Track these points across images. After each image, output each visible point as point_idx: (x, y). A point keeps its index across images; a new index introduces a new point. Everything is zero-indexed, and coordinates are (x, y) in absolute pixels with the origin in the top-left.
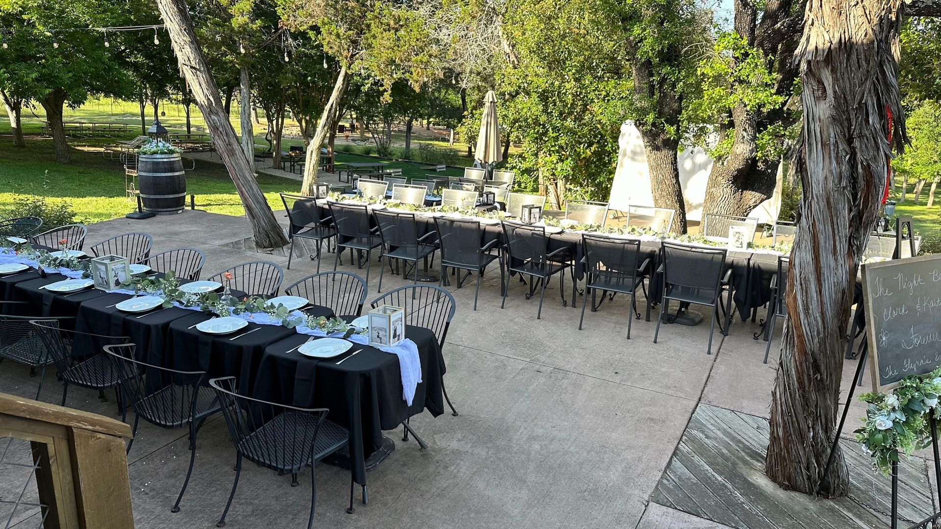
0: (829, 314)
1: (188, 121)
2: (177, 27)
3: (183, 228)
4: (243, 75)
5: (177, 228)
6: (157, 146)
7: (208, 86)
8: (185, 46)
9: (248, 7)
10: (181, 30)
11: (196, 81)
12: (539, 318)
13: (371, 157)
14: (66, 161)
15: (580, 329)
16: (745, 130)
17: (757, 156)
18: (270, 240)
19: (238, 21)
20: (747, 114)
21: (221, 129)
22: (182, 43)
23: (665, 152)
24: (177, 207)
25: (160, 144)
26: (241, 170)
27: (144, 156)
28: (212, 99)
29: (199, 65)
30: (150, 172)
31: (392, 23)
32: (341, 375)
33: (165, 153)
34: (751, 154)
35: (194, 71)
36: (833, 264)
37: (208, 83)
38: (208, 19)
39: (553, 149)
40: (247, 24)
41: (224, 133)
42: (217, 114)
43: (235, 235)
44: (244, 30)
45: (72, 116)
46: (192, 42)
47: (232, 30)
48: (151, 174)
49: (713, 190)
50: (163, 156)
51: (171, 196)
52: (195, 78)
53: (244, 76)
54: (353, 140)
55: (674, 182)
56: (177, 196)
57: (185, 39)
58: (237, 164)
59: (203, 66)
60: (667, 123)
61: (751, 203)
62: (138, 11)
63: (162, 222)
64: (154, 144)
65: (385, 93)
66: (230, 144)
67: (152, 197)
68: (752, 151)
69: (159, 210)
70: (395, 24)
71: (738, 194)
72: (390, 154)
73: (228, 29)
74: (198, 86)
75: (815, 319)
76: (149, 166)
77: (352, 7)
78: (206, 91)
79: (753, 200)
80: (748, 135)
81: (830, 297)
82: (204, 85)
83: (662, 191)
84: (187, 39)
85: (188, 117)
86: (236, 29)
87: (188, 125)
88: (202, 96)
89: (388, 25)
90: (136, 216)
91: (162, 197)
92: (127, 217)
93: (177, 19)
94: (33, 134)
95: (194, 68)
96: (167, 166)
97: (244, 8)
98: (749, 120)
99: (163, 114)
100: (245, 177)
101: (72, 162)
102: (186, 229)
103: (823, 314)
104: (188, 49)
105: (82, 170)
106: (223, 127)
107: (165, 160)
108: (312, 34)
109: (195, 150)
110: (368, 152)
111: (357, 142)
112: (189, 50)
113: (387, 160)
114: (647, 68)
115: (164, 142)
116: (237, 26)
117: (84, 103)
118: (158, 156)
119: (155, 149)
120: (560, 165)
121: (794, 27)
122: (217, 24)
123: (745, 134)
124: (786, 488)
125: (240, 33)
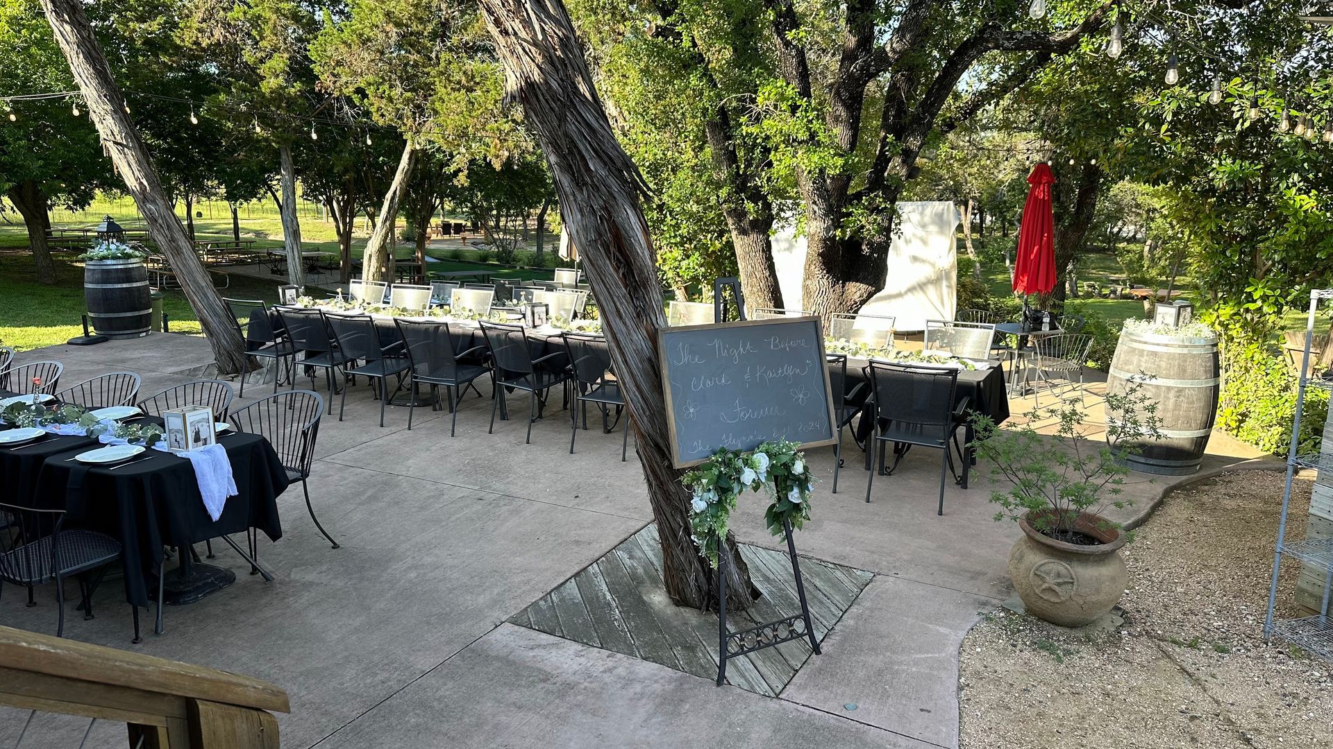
0: (644, 387)
1: (236, 224)
2: (95, 93)
3: (136, 354)
4: (284, 156)
5: (128, 355)
6: (108, 249)
7: (140, 166)
8: (106, 117)
9: (282, 65)
10: (99, 96)
11: (124, 161)
12: (528, 443)
13: (488, 265)
14: (50, 282)
15: (572, 452)
16: (814, 203)
17: (835, 236)
18: (234, 364)
19: (270, 84)
20: (814, 183)
21: (160, 221)
22: (102, 113)
23: (753, 236)
24: (139, 328)
25: (112, 247)
26: (190, 273)
27: (91, 263)
28: (145, 183)
29: (126, 140)
30: (98, 283)
31: (464, 81)
32: (112, 479)
33: (119, 258)
34: (827, 233)
35: (120, 148)
36: (624, 329)
37: (139, 163)
38: (231, 83)
39: (673, 241)
40: (281, 87)
41: (165, 226)
42: (154, 202)
43: (199, 360)
44: (279, 96)
45: (81, 223)
46: (115, 112)
47: (263, 95)
48: (99, 286)
49: (809, 282)
50: (114, 262)
51: (129, 314)
52: (122, 156)
53: (286, 158)
54: (474, 244)
55: (767, 274)
56: (136, 314)
57: (106, 107)
58: (184, 265)
59: (132, 141)
60: (747, 199)
61: (856, 297)
62: (136, 75)
63: (112, 348)
64: (104, 247)
65: (460, 174)
66: (173, 240)
67: (102, 316)
68: (827, 229)
69: (113, 333)
70: (468, 82)
71: (838, 287)
72: (514, 260)
73: (259, 96)
74: (127, 168)
75: (634, 393)
76: (98, 276)
77: (415, 61)
78: (137, 173)
79: (858, 294)
80: (820, 209)
81: (638, 368)
82: (134, 166)
83: (752, 286)
84: (109, 107)
85: (235, 218)
86: (267, 95)
87: (236, 229)
88: (133, 180)
89: (459, 82)
90: (80, 341)
91: (116, 315)
92: (69, 343)
93: (94, 82)
94: (19, 248)
95: (120, 144)
96: (121, 275)
97: (277, 67)
98: (818, 189)
99: (199, 214)
100: (196, 282)
101: (59, 283)
102: (139, 356)
103: (638, 387)
104: (110, 120)
105: (67, 292)
106: (163, 218)
107: (119, 267)
108: (356, 99)
109: (241, 262)
110: (484, 258)
111: (479, 246)
112: (112, 121)
113: (509, 268)
114: (723, 129)
115: (118, 244)
116: (269, 91)
117: (89, 204)
118: (109, 262)
119: (106, 252)
120: (684, 264)
121: (868, 70)
122: (244, 90)
123: (816, 208)
124: (677, 603)
125: (275, 99)
